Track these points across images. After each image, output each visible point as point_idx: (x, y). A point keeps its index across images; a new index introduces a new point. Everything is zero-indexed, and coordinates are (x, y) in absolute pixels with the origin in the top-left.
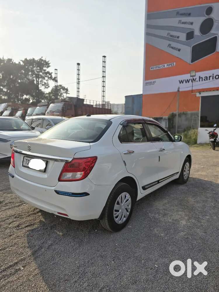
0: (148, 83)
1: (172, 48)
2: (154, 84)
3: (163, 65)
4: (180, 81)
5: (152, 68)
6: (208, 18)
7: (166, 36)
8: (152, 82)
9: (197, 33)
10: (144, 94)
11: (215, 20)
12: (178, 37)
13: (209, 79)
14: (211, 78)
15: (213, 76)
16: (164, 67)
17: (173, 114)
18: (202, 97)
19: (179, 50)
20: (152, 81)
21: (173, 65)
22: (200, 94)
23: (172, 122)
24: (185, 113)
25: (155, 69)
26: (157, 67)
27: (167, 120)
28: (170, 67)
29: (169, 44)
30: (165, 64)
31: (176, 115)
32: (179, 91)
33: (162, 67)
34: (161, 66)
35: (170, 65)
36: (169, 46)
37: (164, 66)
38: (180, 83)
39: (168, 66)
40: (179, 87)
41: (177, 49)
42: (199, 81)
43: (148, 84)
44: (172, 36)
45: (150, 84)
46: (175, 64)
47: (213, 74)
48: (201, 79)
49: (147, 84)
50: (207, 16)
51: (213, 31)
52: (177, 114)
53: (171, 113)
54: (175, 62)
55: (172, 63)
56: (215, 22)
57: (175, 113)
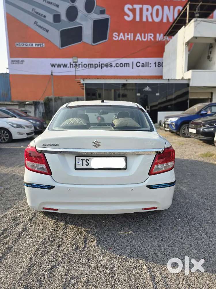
0: (15, 61)
1: (40, 27)
2: (22, 63)
3: (31, 43)
4: (52, 65)
5: (17, 45)
6: (72, 5)
7: (31, 11)
8: (20, 61)
9: (64, 17)
10: (11, 73)
11: (79, 10)
12: (45, 17)
13: (79, 67)
14: (80, 66)
15: (82, 65)
16: (32, 47)
17: (48, 98)
18: (86, 84)
19: (47, 31)
20: (20, 59)
21: (42, 45)
22: (84, 80)
23: (48, 107)
24: (60, 98)
25: (21, 46)
26: (24, 44)
27: (44, 105)
28: (39, 47)
29: (35, 22)
30: (34, 43)
31: (51, 100)
32: (52, 74)
33: (30, 46)
34: (29, 44)
35: (39, 45)
36: (35, 23)
37: (32, 45)
38: (52, 66)
39: (36, 46)
40: (52, 71)
41: (45, 29)
42: (70, 67)
43: (15, 63)
44: (37, 13)
45: (17, 63)
46: (44, 44)
47: (82, 63)
48: (72, 66)
49: (13, 62)
50: (72, 3)
51: (78, 20)
52: (53, 99)
53: (47, 97)
54: (44, 43)
55: (41, 44)
56: (79, 12)
57: (50, 97)
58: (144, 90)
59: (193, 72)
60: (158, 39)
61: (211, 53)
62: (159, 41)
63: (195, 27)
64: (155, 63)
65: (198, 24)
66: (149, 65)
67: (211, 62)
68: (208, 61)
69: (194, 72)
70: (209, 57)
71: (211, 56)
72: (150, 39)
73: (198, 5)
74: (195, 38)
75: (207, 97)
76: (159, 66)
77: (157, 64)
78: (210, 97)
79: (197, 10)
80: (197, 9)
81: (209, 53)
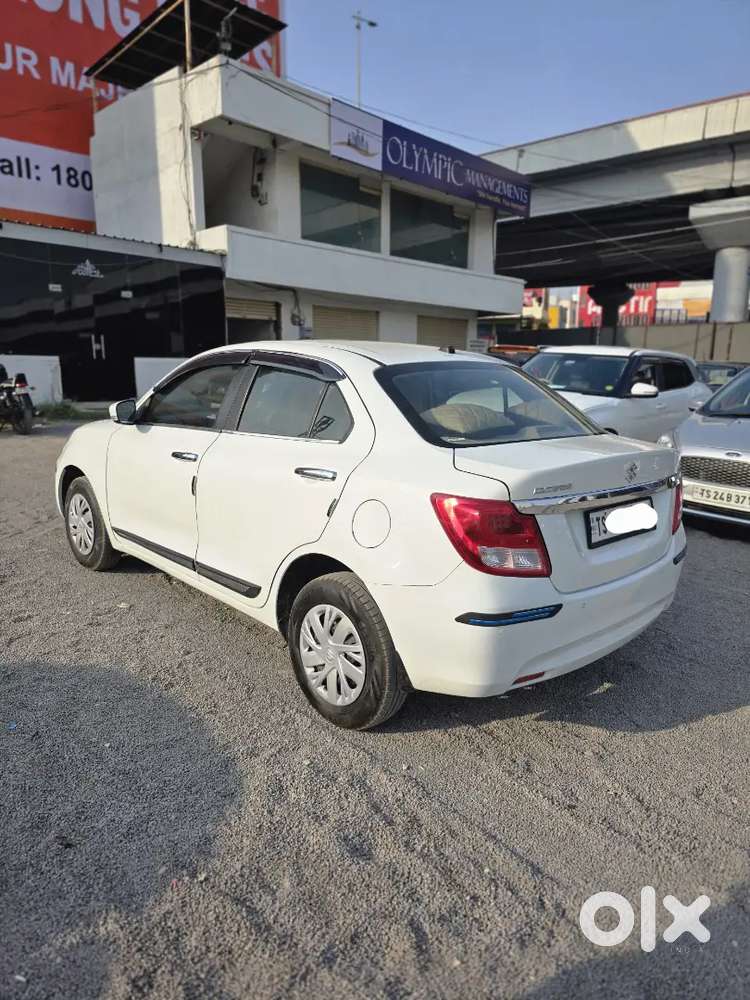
58: (74, 273)
59: (230, 233)
60: (58, 79)
61: (260, 177)
62: (58, 86)
63: (225, 86)
64: (57, 168)
65: (234, 76)
66: (33, 173)
67: (266, 208)
68: (256, 203)
69: (234, 235)
70: (255, 192)
71: (264, 188)
72: (26, 68)
73: (227, 13)
74: (227, 123)
75: (266, 318)
76: (73, 181)
77: (64, 176)
78: (274, 318)
79: (223, 29)
80: (223, 23)
81: (255, 178)
